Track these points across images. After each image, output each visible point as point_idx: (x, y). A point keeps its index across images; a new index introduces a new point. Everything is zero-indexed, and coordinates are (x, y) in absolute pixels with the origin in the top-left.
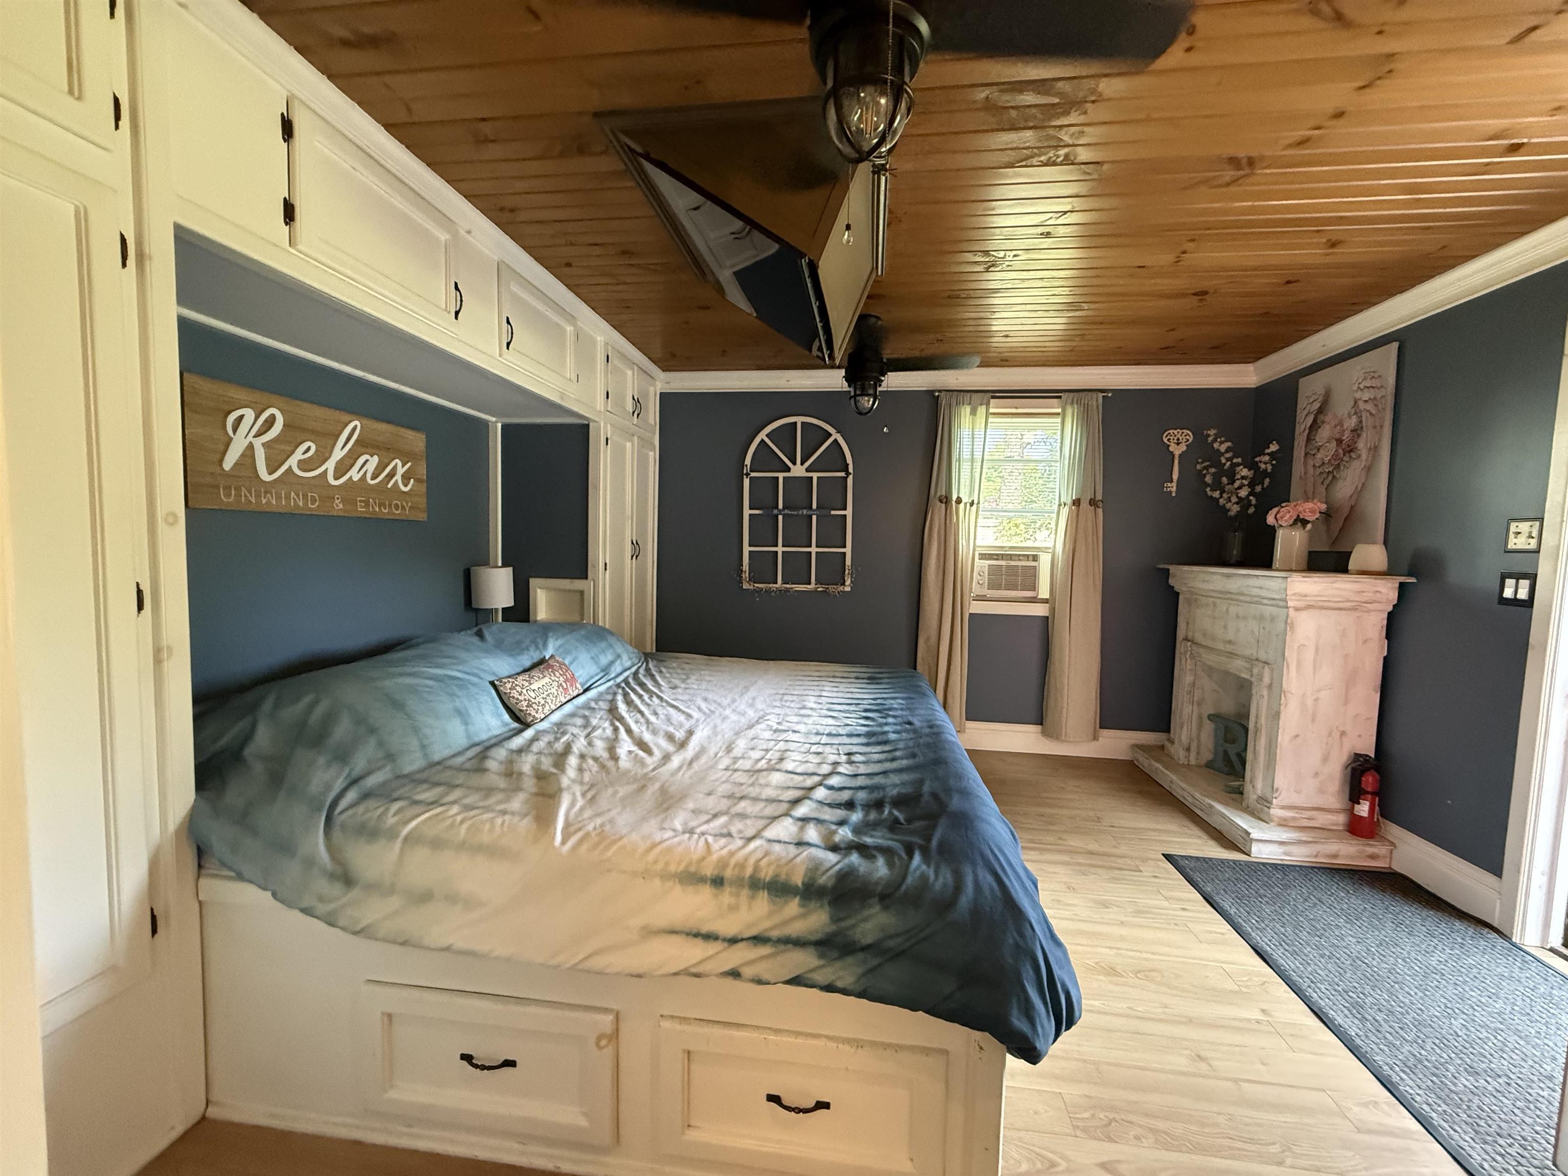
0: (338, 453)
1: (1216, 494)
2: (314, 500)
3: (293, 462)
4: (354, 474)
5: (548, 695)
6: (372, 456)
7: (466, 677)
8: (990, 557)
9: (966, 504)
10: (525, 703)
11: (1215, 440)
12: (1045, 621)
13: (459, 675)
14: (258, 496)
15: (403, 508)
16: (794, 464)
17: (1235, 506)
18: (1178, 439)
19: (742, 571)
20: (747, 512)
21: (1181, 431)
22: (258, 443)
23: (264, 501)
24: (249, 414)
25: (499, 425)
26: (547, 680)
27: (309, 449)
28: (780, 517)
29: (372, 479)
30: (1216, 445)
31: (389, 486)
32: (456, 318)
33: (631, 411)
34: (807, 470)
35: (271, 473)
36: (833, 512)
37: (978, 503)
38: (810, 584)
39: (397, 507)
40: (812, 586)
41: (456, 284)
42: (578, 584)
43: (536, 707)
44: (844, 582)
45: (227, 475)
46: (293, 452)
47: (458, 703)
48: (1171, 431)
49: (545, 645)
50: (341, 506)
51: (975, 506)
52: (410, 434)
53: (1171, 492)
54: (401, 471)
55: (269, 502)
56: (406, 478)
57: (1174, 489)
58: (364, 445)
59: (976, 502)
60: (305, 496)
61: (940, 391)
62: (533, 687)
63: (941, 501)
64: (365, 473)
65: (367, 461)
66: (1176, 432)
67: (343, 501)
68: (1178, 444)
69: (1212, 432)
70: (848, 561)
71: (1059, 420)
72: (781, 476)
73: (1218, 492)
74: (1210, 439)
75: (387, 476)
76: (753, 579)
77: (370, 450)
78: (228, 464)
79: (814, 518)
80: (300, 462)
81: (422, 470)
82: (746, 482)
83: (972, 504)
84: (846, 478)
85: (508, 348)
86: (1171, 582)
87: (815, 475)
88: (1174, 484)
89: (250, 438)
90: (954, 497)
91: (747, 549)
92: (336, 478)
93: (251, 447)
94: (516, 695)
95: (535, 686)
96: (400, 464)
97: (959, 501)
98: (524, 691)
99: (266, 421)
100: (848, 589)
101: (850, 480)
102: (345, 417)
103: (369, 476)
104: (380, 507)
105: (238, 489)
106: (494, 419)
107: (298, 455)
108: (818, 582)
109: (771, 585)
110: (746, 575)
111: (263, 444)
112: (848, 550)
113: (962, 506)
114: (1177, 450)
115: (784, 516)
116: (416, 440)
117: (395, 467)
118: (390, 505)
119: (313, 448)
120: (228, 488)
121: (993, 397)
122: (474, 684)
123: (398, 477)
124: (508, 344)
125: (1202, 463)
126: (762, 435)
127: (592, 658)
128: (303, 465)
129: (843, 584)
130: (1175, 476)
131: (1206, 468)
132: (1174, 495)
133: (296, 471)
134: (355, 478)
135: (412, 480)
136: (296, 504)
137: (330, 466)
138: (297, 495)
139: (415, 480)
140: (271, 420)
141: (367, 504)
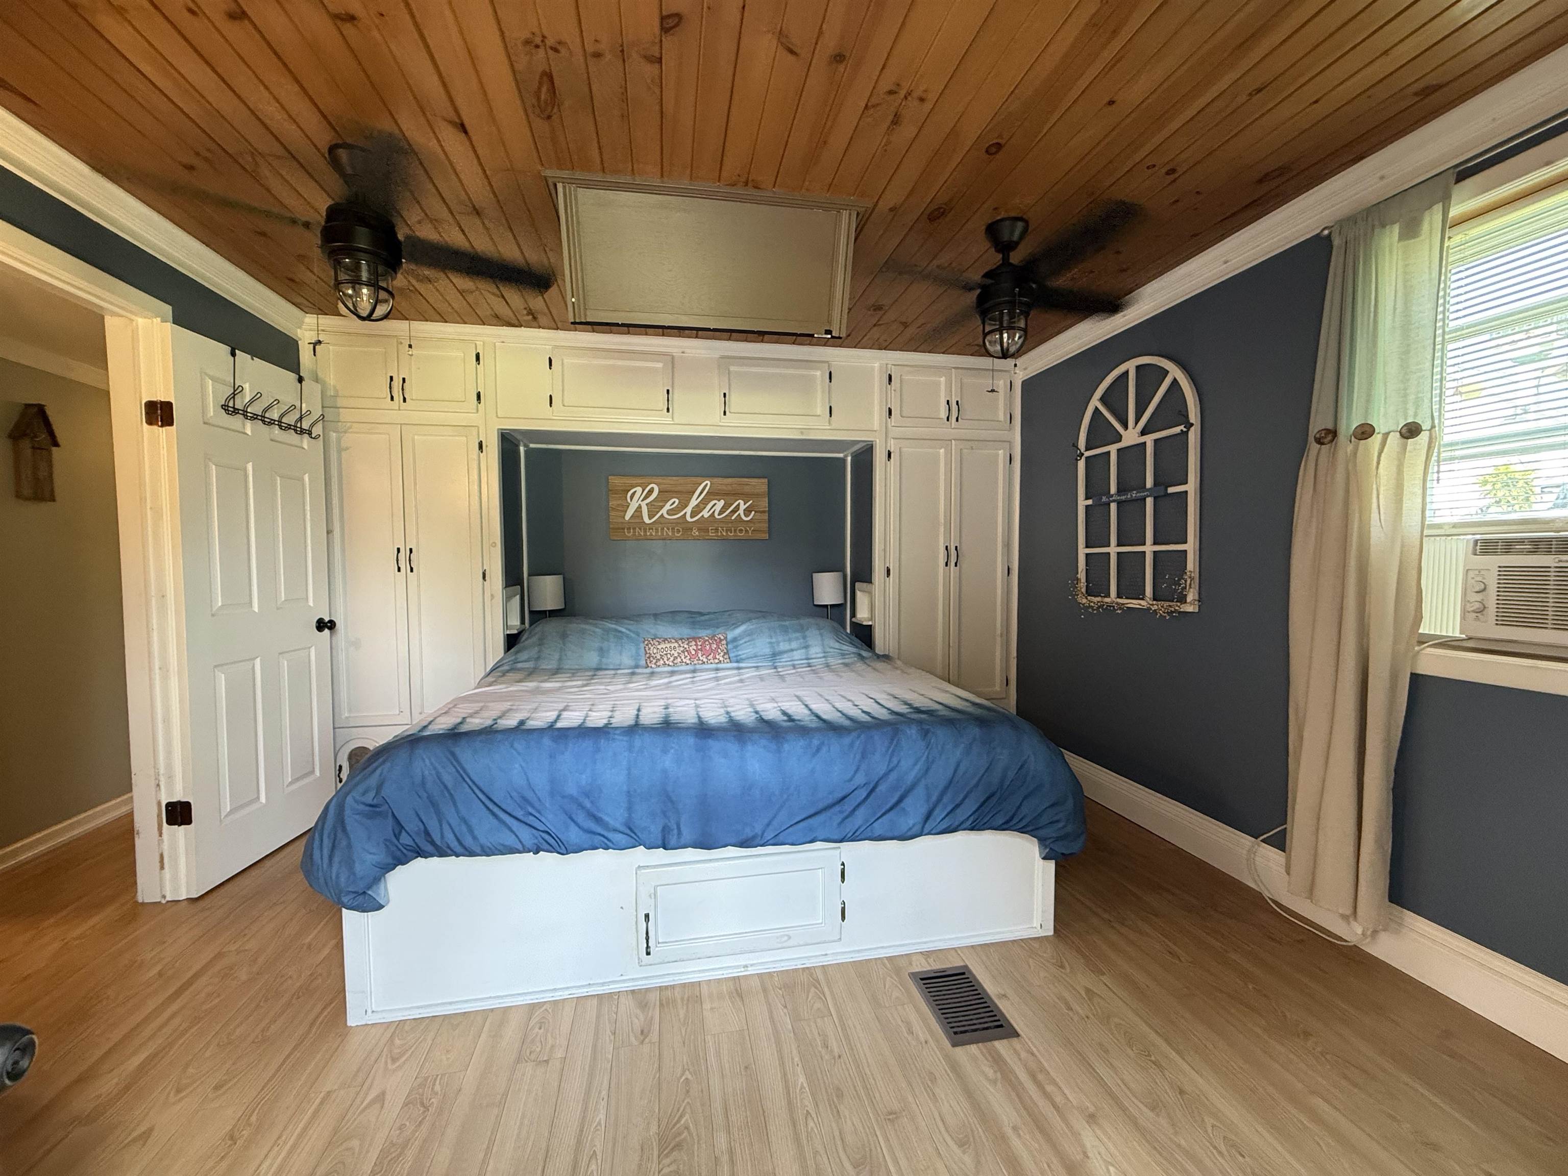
0: (694, 502)
2: (678, 531)
3: (664, 511)
4: (706, 513)
6: (719, 501)
9: (1385, 434)
14: (645, 532)
15: (746, 531)
16: (1125, 426)
19: (1078, 579)
20: (1082, 504)
22: (644, 504)
23: (648, 534)
24: (639, 489)
25: (849, 459)
27: (674, 502)
28: (1114, 506)
29: (719, 515)
31: (733, 518)
33: (944, 417)
34: (1143, 433)
35: (650, 519)
36: (1171, 490)
38: (1144, 598)
39: (741, 531)
40: (1146, 602)
44: (1186, 597)
45: (629, 522)
46: (664, 506)
50: (697, 533)
51: (1419, 438)
52: (754, 481)
54: (743, 507)
55: (651, 535)
56: (747, 511)
58: (713, 494)
59: (1424, 427)
60: (673, 529)
64: (714, 512)
65: (715, 504)
67: (699, 530)
70: (1191, 564)
72: (1113, 449)
75: (731, 512)
76: (1089, 592)
77: (716, 497)
78: (627, 517)
79: (1149, 501)
80: (668, 511)
81: (764, 503)
82: (1081, 464)
83: (1411, 433)
84: (1185, 434)
87: (1149, 439)
89: (640, 502)
90: (1349, 428)
91: (1082, 551)
92: (692, 517)
93: (640, 507)
96: (742, 502)
97: (1365, 432)
99: (649, 491)
100: (1189, 608)
101: (1193, 437)
102: (699, 479)
103: (716, 514)
104: (727, 532)
105: (634, 529)
106: (847, 456)
107: (668, 506)
108: (1154, 596)
109: (1105, 599)
110: (1083, 585)
111: (647, 504)
112: (1190, 546)
113: (1374, 441)
115: (1119, 503)
116: (760, 485)
117: (739, 505)
118: (735, 531)
119: (677, 501)
120: (629, 529)
121: (1459, 180)
123: (741, 512)
126: (1095, 400)
128: (671, 512)
129: (1183, 599)
133: (666, 516)
134: (707, 515)
135: (753, 513)
136: (667, 534)
137: (688, 510)
138: (668, 529)
139: (756, 512)
140: (651, 491)
141: (716, 530)
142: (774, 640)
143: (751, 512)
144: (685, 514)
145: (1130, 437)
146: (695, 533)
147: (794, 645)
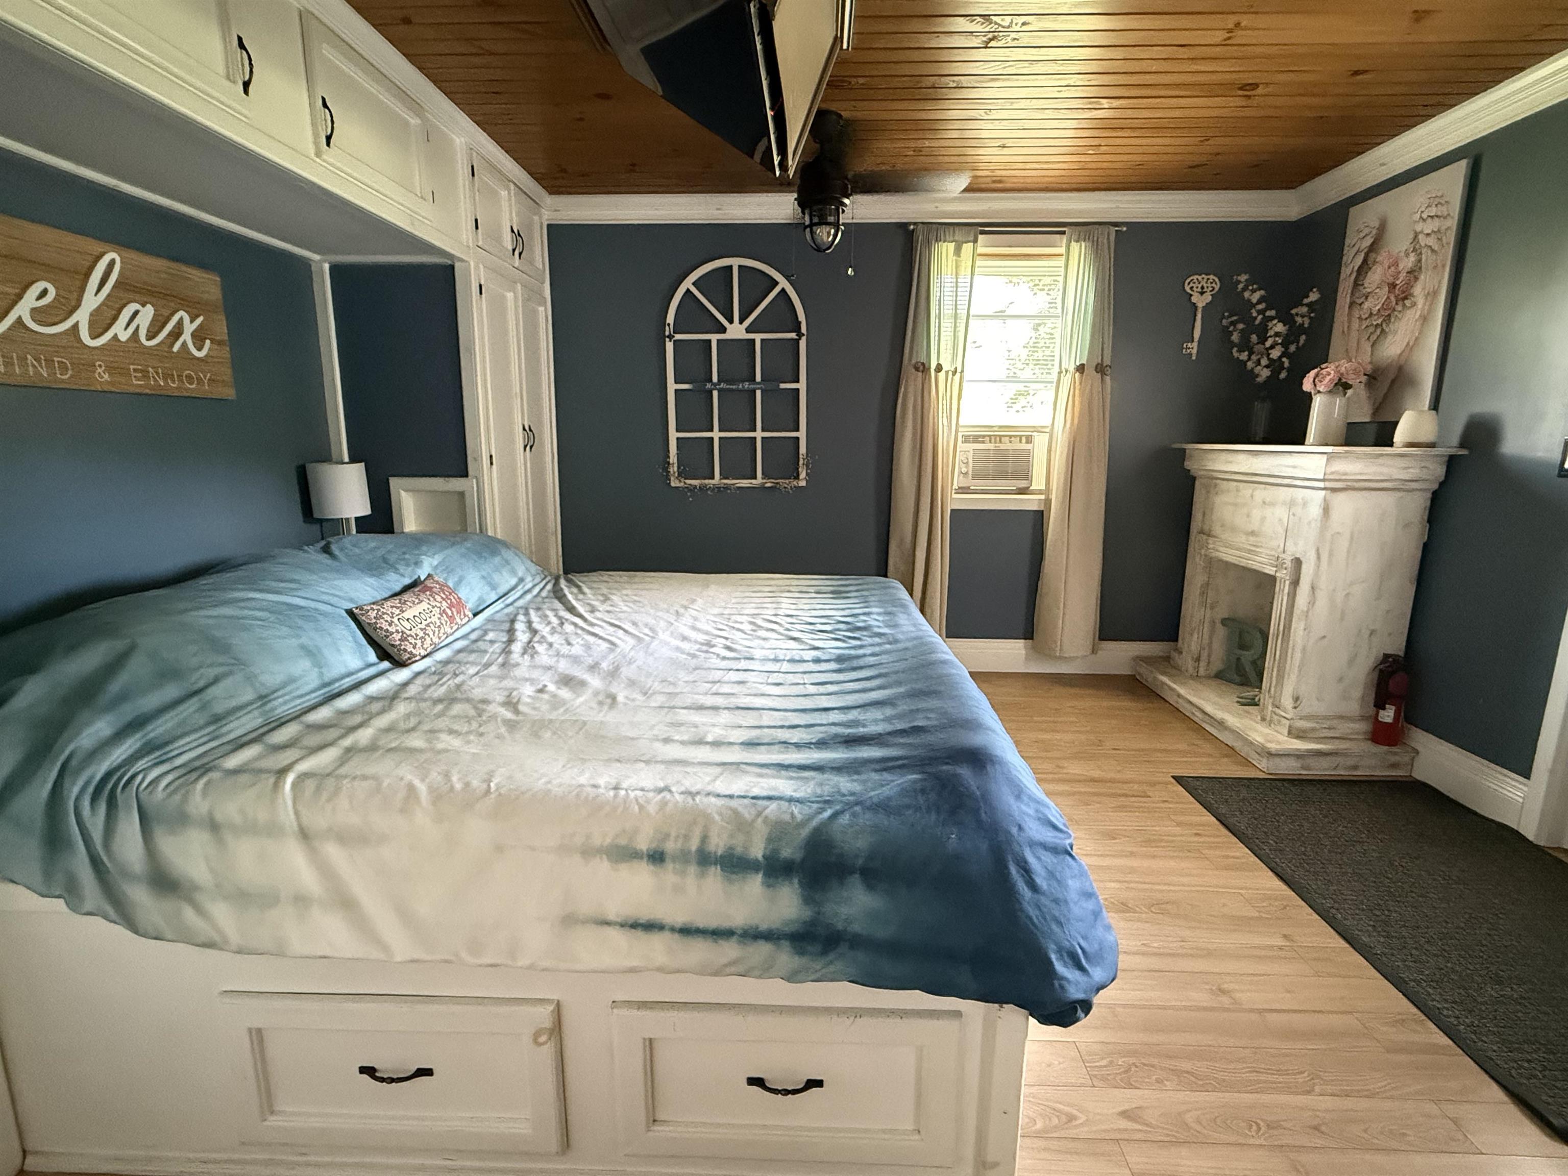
0: (91, 301)
1: (1244, 356)
2: (64, 368)
3: (22, 311)
4: (120, 331)
5: (428, 625)
6: (143, 305)
7: (312, 604)
8: (976, 439)
9: (947, 372)
10: (399, 636)
11: (1245, 289)
12: (1039, 518)
13: (302, 603)
15: (200, 381)
16: (731, 322)
17: (1265, 369)
18: (1202, 288)
19: (669, 463)
20: (672, 387)
21: (1206, 277)
25: (327, 266)
26: (424, 605)
27: (44, 293)
28: (715, 394)
29: (149, 338)
30: (1247, 294)
31: (175, 349)
32: (246, 92)
33: (510, 248)
34: (748, 330)
36: (783, 386)
37: (962, 371)
38: (755, 478)
39: (190, 378)
40: (759, 480)
41: (240, 39)
42: (456, 484)
43: (413, 641)
44: (798, 475)
46: (20, 297)
47: (304, 640)
48: (1195, 277)
49: (417, 564)
50: (106, 376)
51: (958, 375)
52: (195, 274)
53: (1191, 354)
54: (189, 328)
56: (199, 337)
57: (1195, 351)
58: (129, 289)
59: (959, 370)
60: (50, 362)
61: (915, 224)
62: (406, 615)
63: (917, 369)
64: (137, 330)
65: (136, 313)
66: (1200, 278)
67: (110, 369)
68: (1202, 293)
69: (1243, 278)
70: (803, 450)
71: (1061, 262)
72: (714, 338)
73: (1246, 353)
74: (1240, 286)
75: (169, 335)
76: (681, 474)
77: (140, 297)
79: (758, 393)
80: (34, 311)
81: (221, 328)
82: (669, 346)
83: (954, 373)
84: (796, 342)
85: (328, 144)
86: (1188, 464)
87: (758, 337)
88: (1195, 345)
90: (933, 366)
91: (673, 435)
92: (94, 336)
94: (385, 626)
95: (408, 614)
96: (187, 319)
97: (939, 368)
98: (395, 620)
100: (803, 483)
101: (803, 344)
102: (95, 246)
103: (142, 334)
104: (165, 379)
106: (316, 257)
107: (29, 301)
108: (765, 475)
109: (707, 481)
110: (674, 469)
112: (802, 434)
113: (942, 375)
114: (1201, 301)
116: (208, 284)
117: (180, 323)
118: (180, 377)
119: (52, 291)
121: (982, 233)
122: (325, 614)
123: (187, 336)
124: (329, 138)
125: (1229, 317)
126: (688, 284)
127: (483, 577)
128: (37, 314)
129: (797, 477)
130: (1197, 334)
131: (1233, 323)
132: (1194, 358)
133: (30, 324)
134: (124, 336)
135: (208, 342)
136: (37, 373)
137: (82, 317)
138: (38, 360)
139: (212, 341)
141: (145, 375)
143: (203, 341)
144: (76, 326)
145: (736, 331)
146: (103, 376)
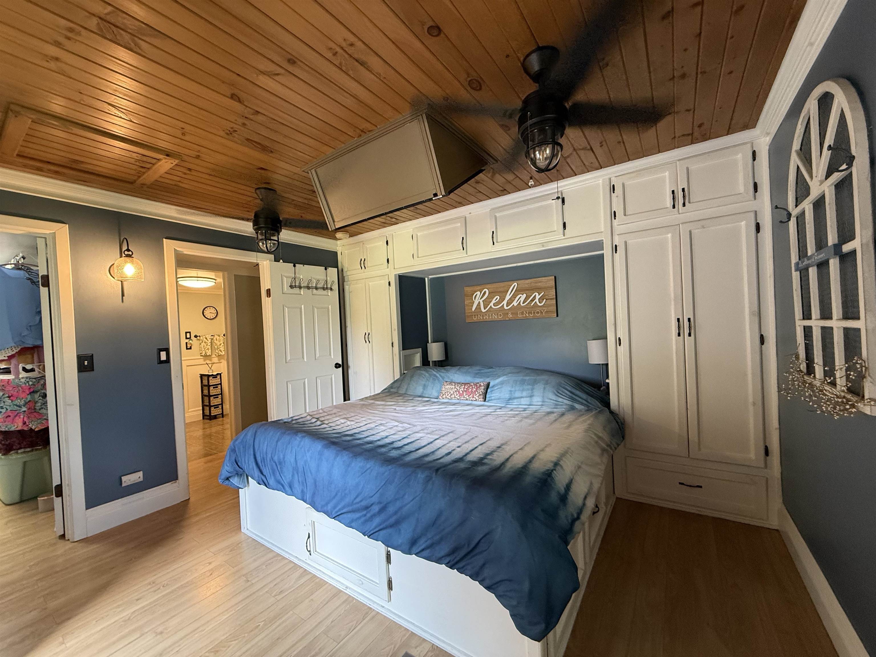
0: (508, 297)
4: (515, 303)
6: (523, 295)
15: (542, 312)
16: (812, 177)
19: (796, 355)
23: (485, 318)
27: (497, 298)
29: (523, 304)
31: (532, 305)
32: (463, 249)
33: (670, 205)
35: (485, 309)
36: (847, 248)
41: (463, 238)
46: (492, 301)
52: (545, 279)
54: (538, 297)
56: (541, 300)
58: (519, 291)
64: (520, 302)
65: (521, 297)
67: (512, 314)
70: (864, 351)
72: (806, 204)
75: (531, 301)
77: (521, 293)
78: (473, 309)
80: (494, 304)
81: (552, 293)
85: (494, 244)
89: (479, 300)
91: (799, 323)
92: (507, 306)
93: (479, 303)
96: (537, 294)
102: (510, 283)
104: (529, 314)
105: (477, 315)
111: (483, 301)
112: (862, 324)
116: (549, 281)
117: (535, 296)
118: (534, 313)
123: (537, 300)
124: (494, 242)
133: (493, 307)
134: (516, 305)
135: (545, 300)
136: (495, 317)
137: (505, 302)
138: (495, 315)
139: (546, 299)
140: (485, 293)
141: (522, 313)
142: (513, 389)
143: (543, 299)
144: (503, 305)
145: (815, 187)
146: (510, 316)
147: (525, 394)
